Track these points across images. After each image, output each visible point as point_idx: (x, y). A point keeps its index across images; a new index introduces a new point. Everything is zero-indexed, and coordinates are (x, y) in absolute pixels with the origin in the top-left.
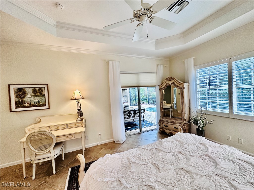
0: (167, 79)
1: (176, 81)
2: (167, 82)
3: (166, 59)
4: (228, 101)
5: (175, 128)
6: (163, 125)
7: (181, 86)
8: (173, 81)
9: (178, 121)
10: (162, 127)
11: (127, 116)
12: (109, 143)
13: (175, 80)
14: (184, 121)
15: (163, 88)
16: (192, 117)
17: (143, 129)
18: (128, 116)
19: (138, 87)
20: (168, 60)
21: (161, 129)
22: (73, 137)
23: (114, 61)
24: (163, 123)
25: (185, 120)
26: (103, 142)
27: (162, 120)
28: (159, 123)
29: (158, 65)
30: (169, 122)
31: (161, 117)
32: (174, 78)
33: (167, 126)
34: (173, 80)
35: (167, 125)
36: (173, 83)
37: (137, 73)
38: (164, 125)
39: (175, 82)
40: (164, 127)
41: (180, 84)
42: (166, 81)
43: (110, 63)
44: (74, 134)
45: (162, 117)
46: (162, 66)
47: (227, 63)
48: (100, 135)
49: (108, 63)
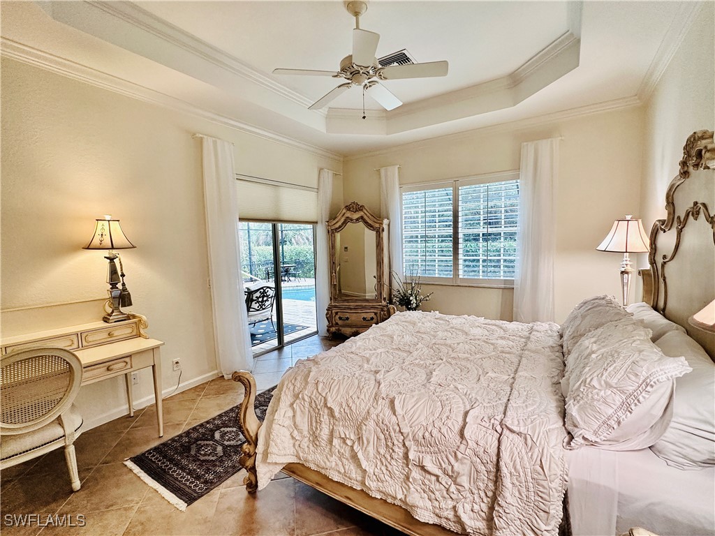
0: (348, 208)
1: (368, 214)
2: (346, 215)
3: (337, 158)
4: (451, 256)
5: (364, 319)
6: (337, 317)
7: (377, 225)
8: (361, 214)
9: (371, 304)
10: (334, 322)
11: (258, 304)
12: (207, 383)
13: (366, 212)
14: (383, 302)
15: (337, 229)
16: (395, 293)
17: (286, 338)
18: (258, 302)
19: (275, 221)
20: (342, 159)
21: (333, 329)
22: (129, 366)
23: (217, 140)
24: (337, 313)
25: (385, 299)
26: (186, 383)
27: (335, 307)
28: (326, 315)
29: (320, 170)
30: (351, 309)
31: (331, 299)
32: (362, 206)
33: (347, 319)
34: (362, 210)
35: (348, 315)
36: (362, 217)
37: (275, 184)
38: (340, 318)
39: (365, 217)
40: (340, 322)
41: (375, 220)
42: (344, 211)
43: (208, 144)
44: (130, 356)
45: (335, 298)
46: (331, 173)
47: (452, 189)
48: (177, 363)
49: (200, 143)
